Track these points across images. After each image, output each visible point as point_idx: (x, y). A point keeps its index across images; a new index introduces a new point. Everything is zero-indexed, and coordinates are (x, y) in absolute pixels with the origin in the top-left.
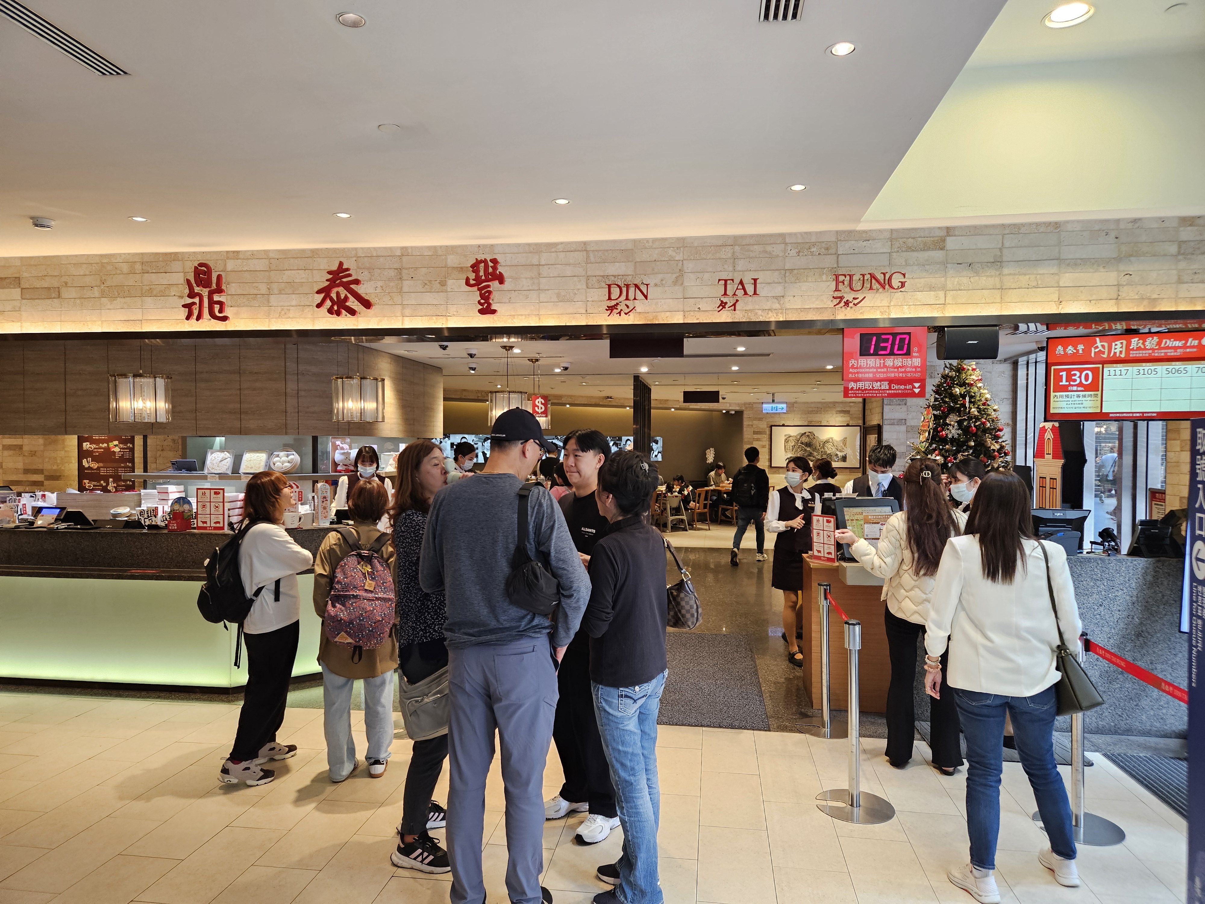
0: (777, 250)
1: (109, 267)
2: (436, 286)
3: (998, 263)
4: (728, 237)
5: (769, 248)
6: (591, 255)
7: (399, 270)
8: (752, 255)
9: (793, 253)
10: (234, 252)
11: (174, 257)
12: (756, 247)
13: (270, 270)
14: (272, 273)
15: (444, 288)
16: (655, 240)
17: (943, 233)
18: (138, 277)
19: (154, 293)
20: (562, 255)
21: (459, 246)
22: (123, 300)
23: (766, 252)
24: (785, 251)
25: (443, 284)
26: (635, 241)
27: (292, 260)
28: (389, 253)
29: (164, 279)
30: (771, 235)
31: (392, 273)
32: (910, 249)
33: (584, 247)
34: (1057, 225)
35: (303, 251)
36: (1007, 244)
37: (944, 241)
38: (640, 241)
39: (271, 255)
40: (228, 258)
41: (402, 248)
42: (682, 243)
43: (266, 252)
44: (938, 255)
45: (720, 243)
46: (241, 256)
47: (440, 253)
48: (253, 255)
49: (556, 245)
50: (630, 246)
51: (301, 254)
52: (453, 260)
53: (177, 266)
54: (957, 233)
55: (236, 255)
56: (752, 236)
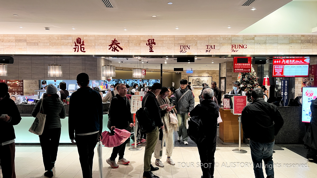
0: (218, 38)
1: (52, 38)
2: (138, 45)
3: (265, 43)
4: (207, 35)
5: (217, 38)
6: (176, 38)
7: (129, 41)
8: (213, 39)
9: (222, 39)
10: (86, 35)
11: (70, 36)
12: (214, 38)
13: (95, 40)
14: (96, 41)
15: (140, 45)
16: (190, 35)
17: (254, 36)
18: (60, 40)
19: (64, 45)
20: (169, 38)
21: (144, 35)
22: (56, 46)
23: (216, 39)
24: (220, 39)
25: (140, 44)
26: (186, 35)
27: (101, 37)
28: (126, 36)
29: (67, 41)
30: (217, 35)
31: (127, 41)
32: (247, 40)
33: (174, 37)
34: (277, 36)
35: (104, 35)
36: (267, 39)
37: (254, 38)
38: (187, 35)
39: (96, 36)
40: (84, 36)
41: (129, 35)
42: (197, 36)
43: (94, 35)
44: (253, 41)
45: (206, 36)
46: (87, 36)
47: (139, 37)
48: (91, 36)
49: (167, 36)
50: (185, 37)
51: (103, 36)
52: (142, 39)
53: (70, 38)
54: (257, 36)
55: (86, 36)
56: (213, 35)
